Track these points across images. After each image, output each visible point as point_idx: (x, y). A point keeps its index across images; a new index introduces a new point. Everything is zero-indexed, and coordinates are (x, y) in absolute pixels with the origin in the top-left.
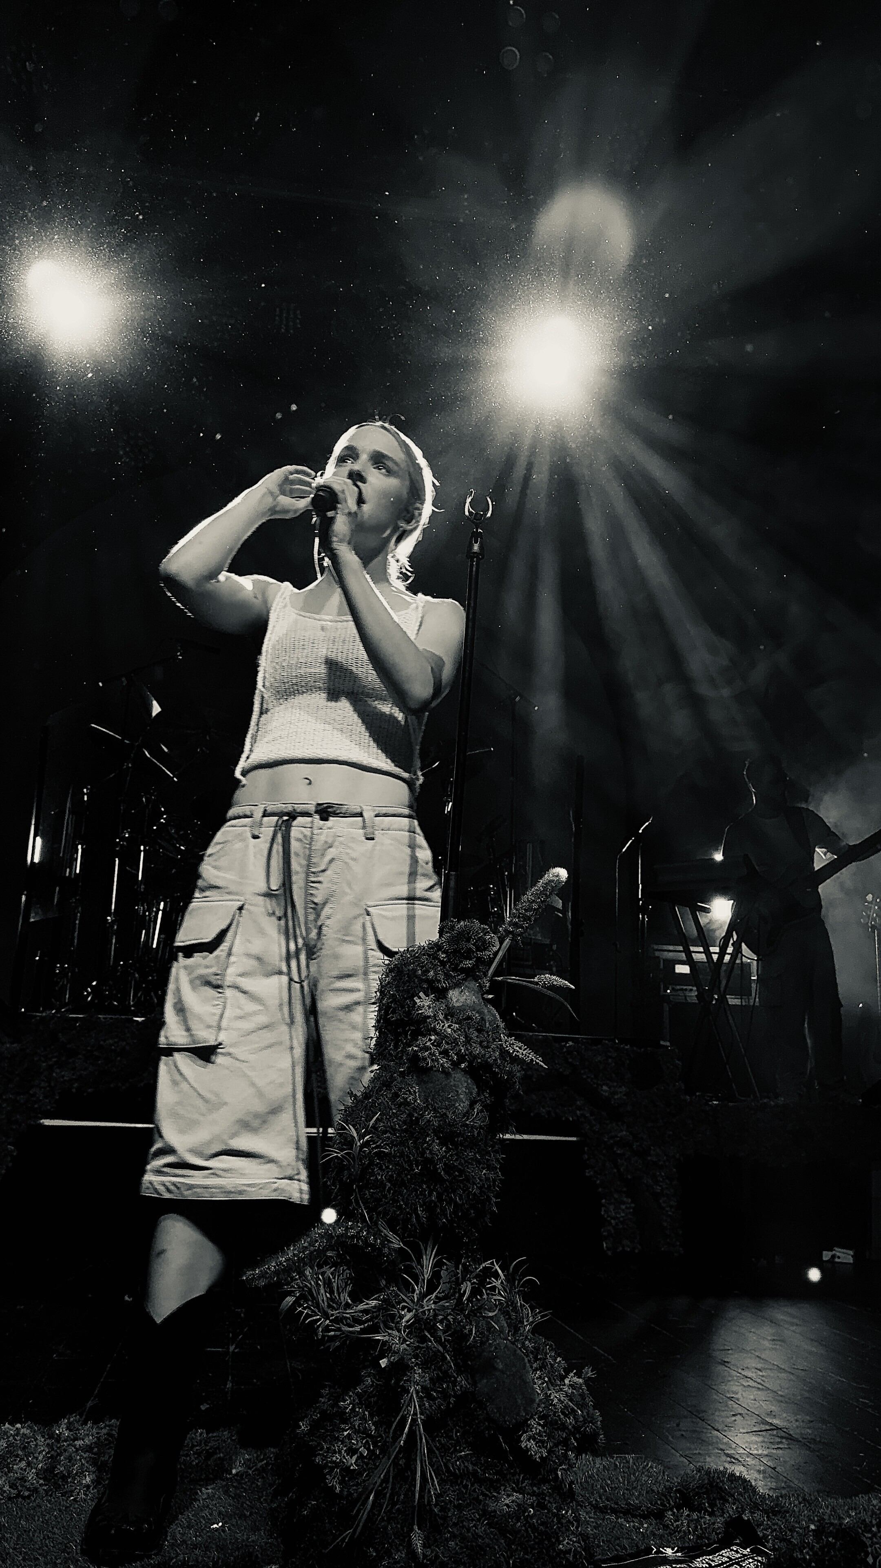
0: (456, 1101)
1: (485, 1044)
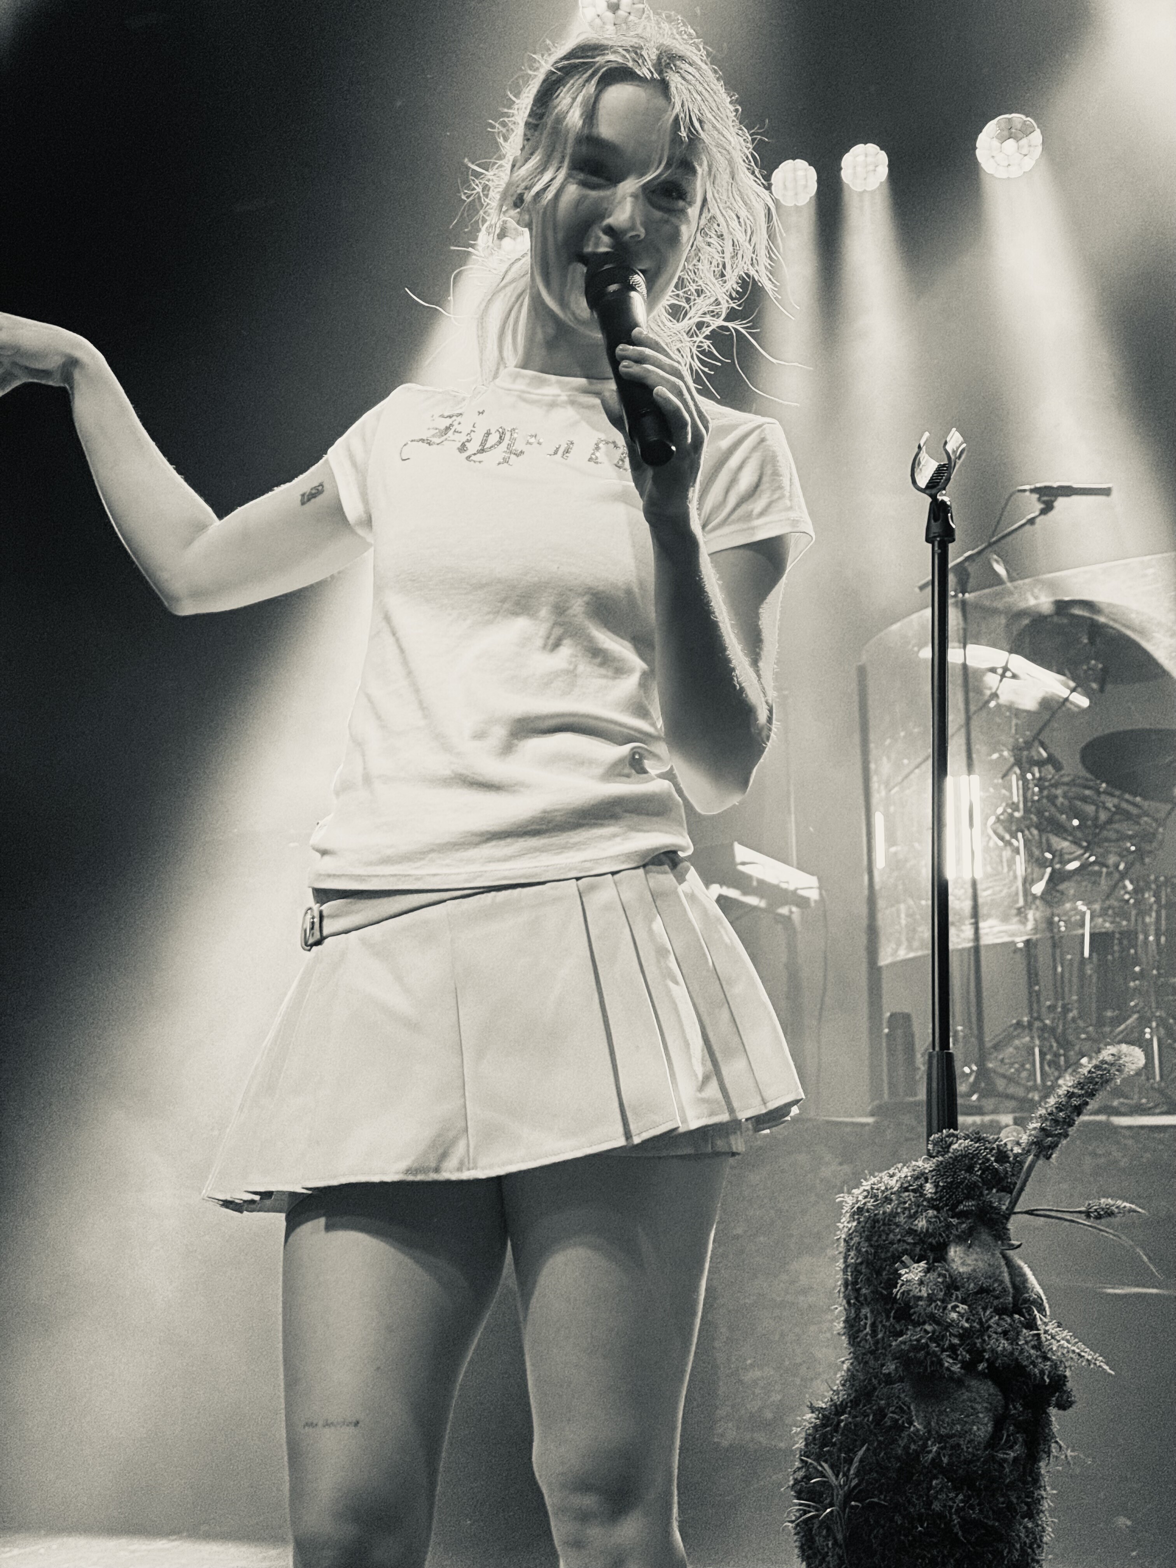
0: (973, 1423)
1: (1012, 1334)
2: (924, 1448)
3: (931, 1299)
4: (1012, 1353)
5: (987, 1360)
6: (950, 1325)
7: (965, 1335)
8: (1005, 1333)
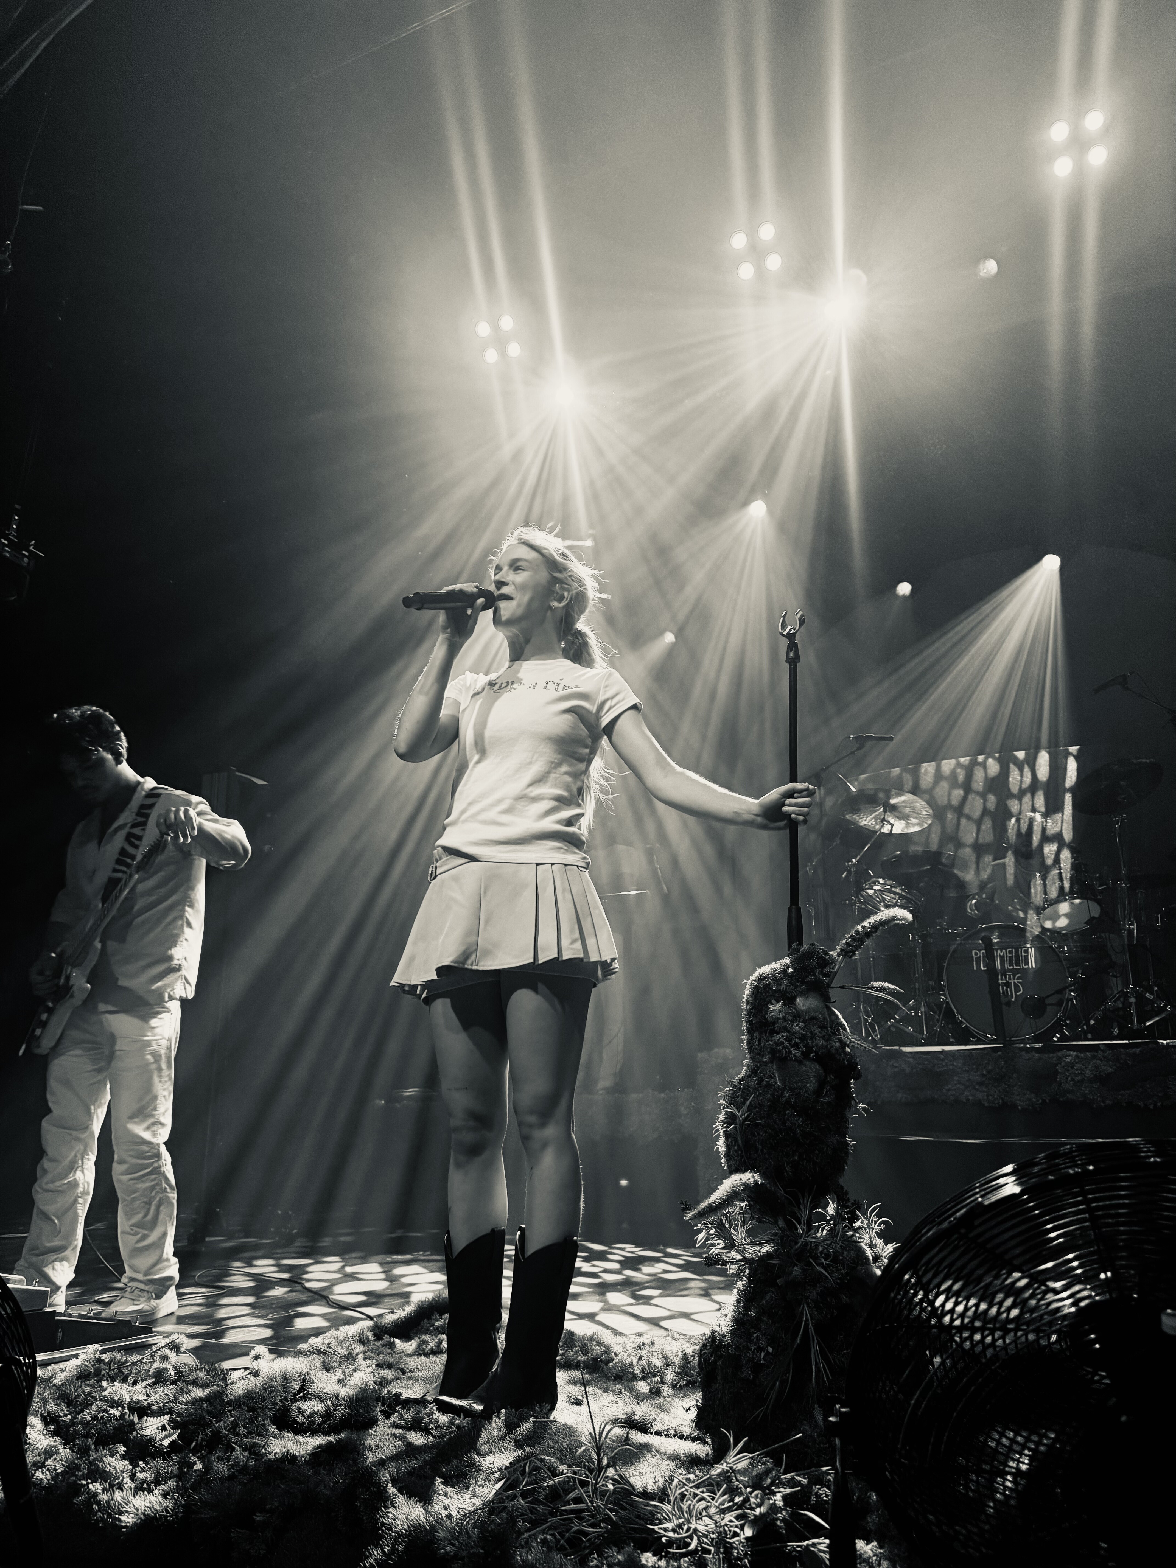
2: (782, 1095)
3: (784, 1019)
4: (827, 1046)
5: (815, 1052)
6: (795, 1033)
7: (803, 1038)
8: (823, 1037)
